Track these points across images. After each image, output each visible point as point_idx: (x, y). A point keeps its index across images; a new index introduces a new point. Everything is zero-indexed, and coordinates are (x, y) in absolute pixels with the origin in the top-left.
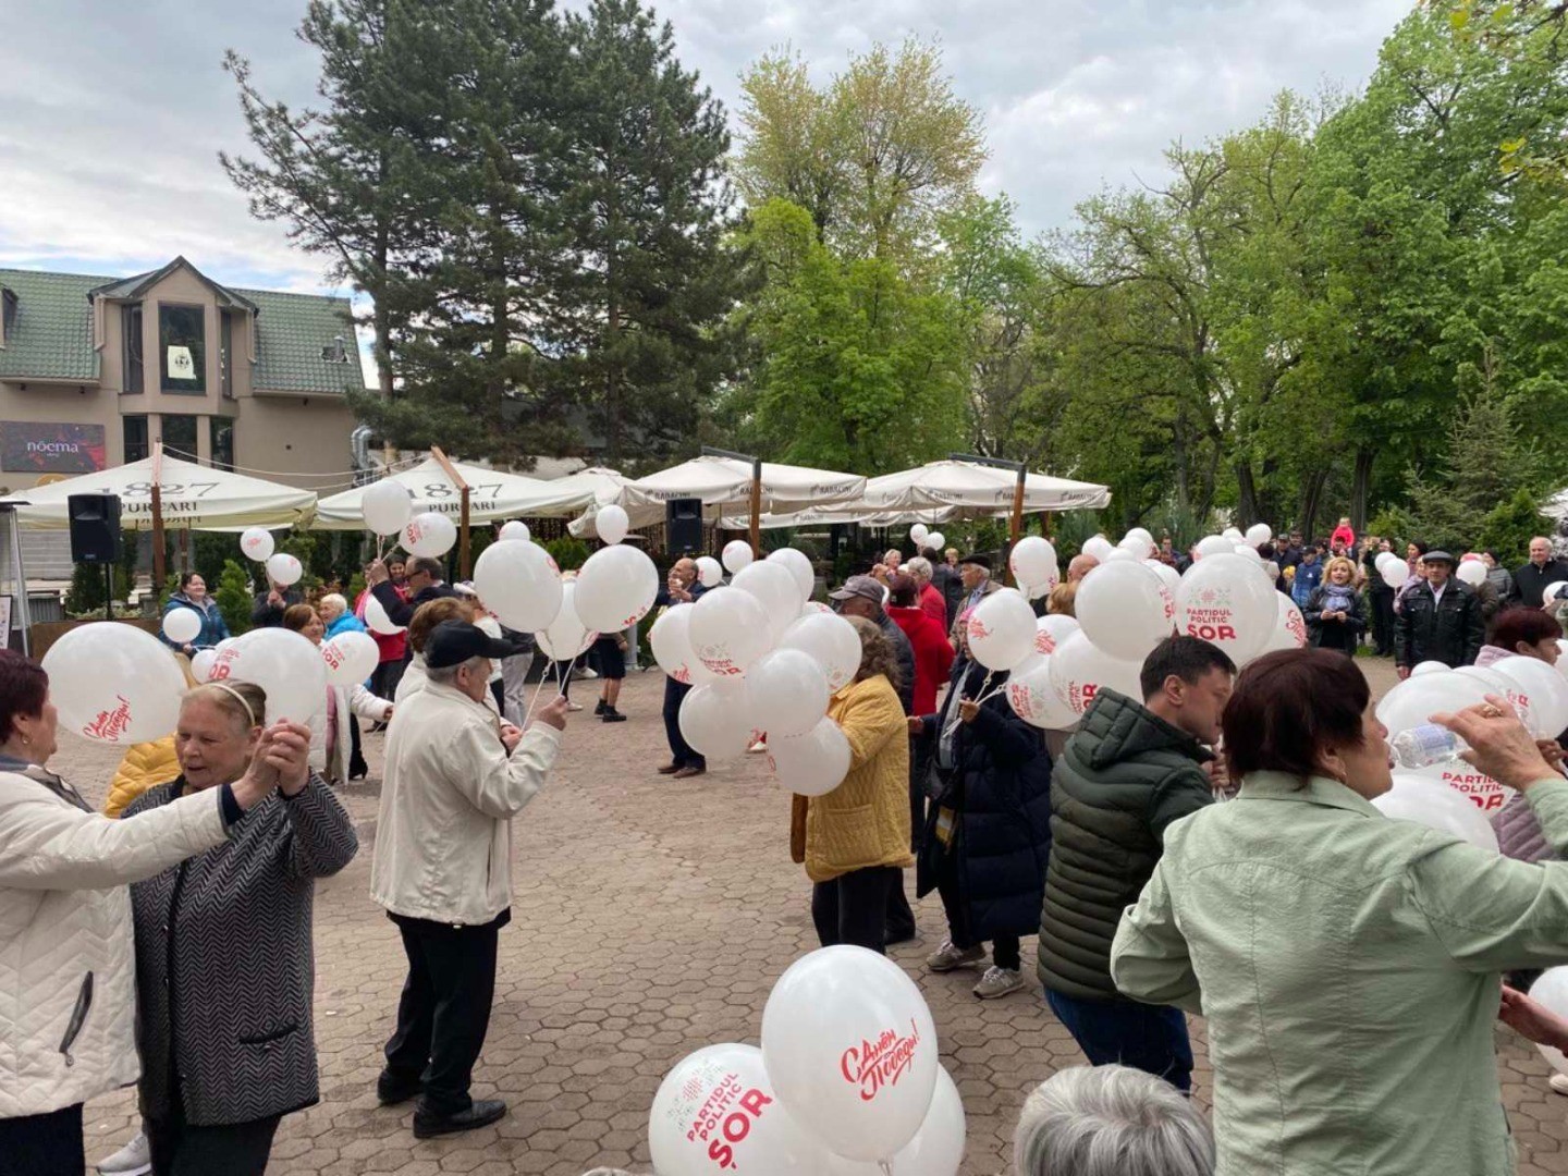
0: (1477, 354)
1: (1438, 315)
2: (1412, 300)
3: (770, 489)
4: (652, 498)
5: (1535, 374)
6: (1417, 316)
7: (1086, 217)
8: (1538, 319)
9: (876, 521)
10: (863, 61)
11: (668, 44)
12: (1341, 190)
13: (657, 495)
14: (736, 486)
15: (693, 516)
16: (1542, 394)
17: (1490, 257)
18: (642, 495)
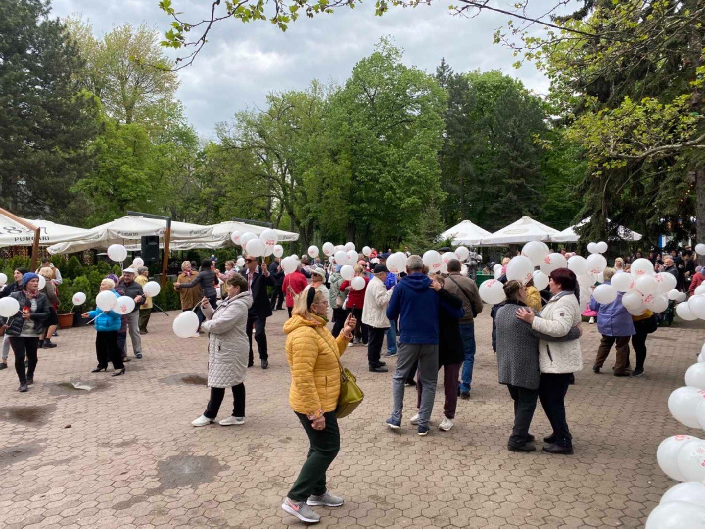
0: (391, 188)
1: (378, 174)
2: (369, 167)
3: (173, 232)
4: (120, 235)
5: (409, 197)
6: (372, 173)
7: (239, 119)
8: (411, 178)
9: (182, 248)
10: (119, 29)
11: (48, 8)
12: (344, 123)
13: (123, 234)
14: (158, 230)
15: (155, 244)
16: (413, 204)
17: (393, 154)
18: (116, 233)
